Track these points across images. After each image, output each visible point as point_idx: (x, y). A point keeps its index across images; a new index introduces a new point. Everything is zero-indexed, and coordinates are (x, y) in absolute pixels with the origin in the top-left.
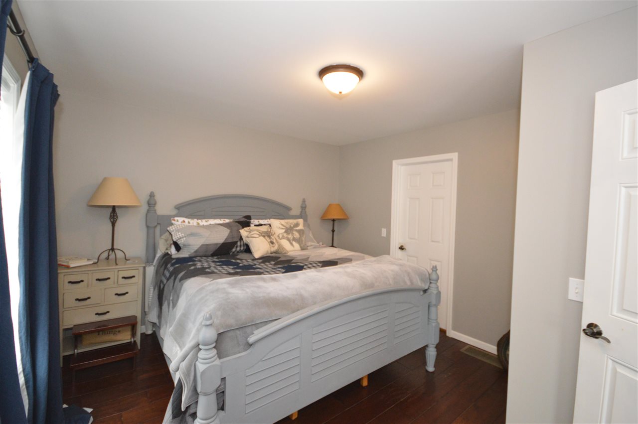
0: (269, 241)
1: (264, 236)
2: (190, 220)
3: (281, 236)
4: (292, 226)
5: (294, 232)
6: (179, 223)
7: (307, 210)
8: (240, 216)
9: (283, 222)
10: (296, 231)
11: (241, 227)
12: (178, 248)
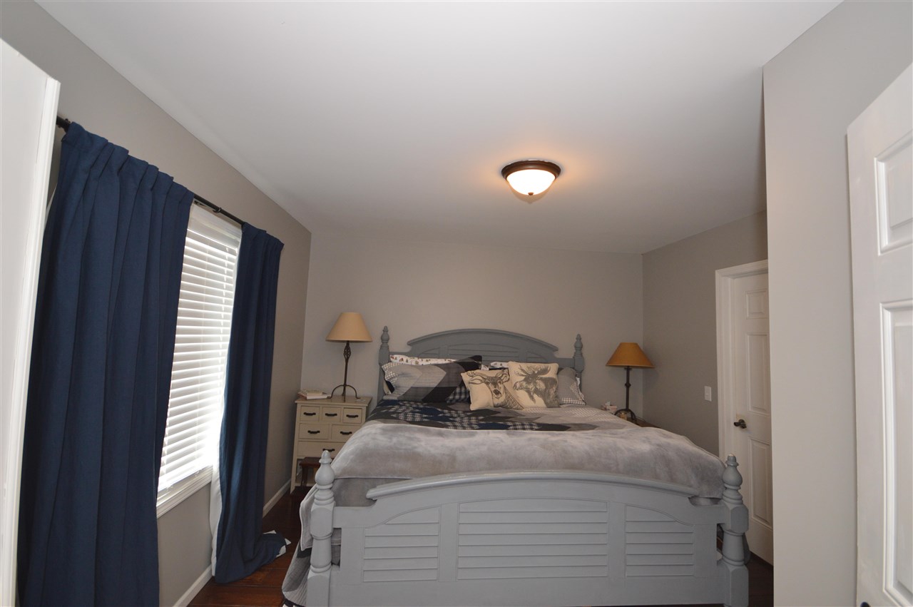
0: (493, 389)
1: (487, 383)
2: (408, 358)
3: (518, 385)
4: (536, 372)
5: (538, 381)
6: (397, 361)
7: (585, 351)
8: (465, 356)
9: (524, 366)
10: (541, 379)
11: (463, 370)
12: (391, 388)
